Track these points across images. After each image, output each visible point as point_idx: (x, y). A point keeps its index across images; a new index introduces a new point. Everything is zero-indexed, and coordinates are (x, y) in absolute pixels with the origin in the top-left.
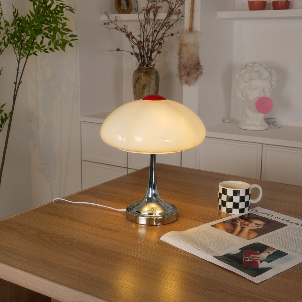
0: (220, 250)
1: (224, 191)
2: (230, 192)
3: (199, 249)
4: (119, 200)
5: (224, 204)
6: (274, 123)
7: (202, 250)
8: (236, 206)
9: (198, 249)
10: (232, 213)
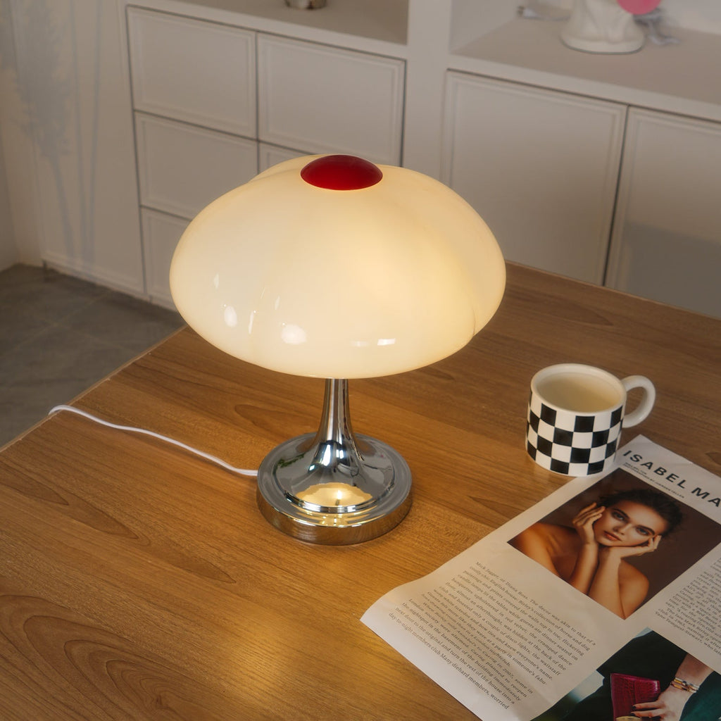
0: (542, 676)
1: (549, 416)
2: (565, 420)
3: (482, 682)
4: (236, 409)
5: (545, 447)
6: (657, 23)
7: (492, 691)
8: (580, 456)
9: (477, 684)
10: (567, 473)
